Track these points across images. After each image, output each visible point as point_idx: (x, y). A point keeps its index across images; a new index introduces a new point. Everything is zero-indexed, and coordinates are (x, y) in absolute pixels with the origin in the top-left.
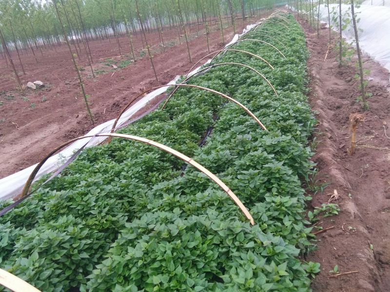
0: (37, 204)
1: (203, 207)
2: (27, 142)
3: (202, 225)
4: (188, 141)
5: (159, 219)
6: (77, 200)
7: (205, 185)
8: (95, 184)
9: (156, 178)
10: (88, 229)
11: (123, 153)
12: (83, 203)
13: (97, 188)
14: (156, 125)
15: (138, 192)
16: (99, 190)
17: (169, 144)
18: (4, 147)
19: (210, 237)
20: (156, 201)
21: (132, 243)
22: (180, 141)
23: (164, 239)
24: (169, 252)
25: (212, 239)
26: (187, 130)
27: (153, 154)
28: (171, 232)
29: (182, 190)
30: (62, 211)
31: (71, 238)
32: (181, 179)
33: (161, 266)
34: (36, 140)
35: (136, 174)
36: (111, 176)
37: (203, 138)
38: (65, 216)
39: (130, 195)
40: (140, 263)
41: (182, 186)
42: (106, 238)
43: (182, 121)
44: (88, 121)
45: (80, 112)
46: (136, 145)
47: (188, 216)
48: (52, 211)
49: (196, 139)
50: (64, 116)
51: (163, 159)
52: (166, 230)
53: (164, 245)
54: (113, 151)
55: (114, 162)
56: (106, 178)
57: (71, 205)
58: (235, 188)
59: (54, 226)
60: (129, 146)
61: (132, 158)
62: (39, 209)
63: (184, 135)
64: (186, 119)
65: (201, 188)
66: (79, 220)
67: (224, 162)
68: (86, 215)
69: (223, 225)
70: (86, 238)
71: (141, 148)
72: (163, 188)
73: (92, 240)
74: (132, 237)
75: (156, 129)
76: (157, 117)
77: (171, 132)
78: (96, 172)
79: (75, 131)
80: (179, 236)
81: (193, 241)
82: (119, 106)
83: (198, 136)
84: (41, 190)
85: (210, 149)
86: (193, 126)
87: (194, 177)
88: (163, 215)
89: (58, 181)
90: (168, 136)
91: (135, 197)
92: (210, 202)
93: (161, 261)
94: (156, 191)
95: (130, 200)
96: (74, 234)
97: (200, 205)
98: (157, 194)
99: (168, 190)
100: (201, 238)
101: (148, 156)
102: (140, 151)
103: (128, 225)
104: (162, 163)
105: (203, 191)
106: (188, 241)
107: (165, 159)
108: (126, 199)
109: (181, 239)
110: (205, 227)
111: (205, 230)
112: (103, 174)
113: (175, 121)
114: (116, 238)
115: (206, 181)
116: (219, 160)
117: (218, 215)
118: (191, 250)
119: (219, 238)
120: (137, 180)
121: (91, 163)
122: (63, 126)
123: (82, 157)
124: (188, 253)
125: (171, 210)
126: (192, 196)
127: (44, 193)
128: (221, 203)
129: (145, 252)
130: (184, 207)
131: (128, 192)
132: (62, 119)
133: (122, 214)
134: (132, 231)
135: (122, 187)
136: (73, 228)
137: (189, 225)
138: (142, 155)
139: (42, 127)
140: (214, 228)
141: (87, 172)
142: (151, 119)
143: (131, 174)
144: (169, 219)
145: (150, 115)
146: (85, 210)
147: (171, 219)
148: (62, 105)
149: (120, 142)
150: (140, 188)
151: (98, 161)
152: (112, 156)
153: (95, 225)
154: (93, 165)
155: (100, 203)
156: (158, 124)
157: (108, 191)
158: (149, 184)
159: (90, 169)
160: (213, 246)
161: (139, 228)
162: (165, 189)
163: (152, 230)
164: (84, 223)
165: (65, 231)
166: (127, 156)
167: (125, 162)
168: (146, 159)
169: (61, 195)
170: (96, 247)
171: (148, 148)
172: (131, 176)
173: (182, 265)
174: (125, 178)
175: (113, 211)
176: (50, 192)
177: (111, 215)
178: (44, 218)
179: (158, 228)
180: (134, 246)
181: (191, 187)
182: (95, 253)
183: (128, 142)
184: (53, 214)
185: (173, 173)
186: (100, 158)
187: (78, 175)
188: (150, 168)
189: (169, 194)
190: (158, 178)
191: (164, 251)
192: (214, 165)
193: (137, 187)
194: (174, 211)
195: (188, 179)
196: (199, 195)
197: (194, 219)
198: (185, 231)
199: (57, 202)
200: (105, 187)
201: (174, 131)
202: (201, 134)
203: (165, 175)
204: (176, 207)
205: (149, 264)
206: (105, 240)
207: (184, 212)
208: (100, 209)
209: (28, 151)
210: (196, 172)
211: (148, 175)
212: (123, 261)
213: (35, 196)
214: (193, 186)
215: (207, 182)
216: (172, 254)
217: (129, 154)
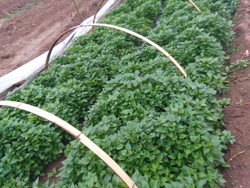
0: (54, 73)
1: (153, 69)
2: (43, 36)
3: (153, 79)
4: (143, 25)
5: (126, 77)
6: (76, 69)
7: (155, 54)
8: (86, 59)
9: (124, 52)
10: (85, 86)
11: (102, 38)
12: (80, 71)
13: (88, 62)
14: (122, 16)
15: (113, 62)
16: (89, 63)
17: (131, 29)
18: (31, 41)
19: (157, 86)
20: (124, 67)
21: (110, 92)
22: (139, 26)
23: (129, 89)
24: (132, 96)
25: (159, 88)
26: (143, 18)
27: (121, 37)
28: (133, 85)
29: (140, 59)
30: (69, 77)
31: (76, 91)
32: (139, 52)
33: (129, 104)
34: (49, 34)
35: (111, 51)
36: (96, 54)
37: (155, 22)
38: (71, 79)
39: (108, 65)
40: (116, 103)
41: (140, 56)
42: (96, 91)
43: (139, 11)
44: (78, 18)
45: (72, 13)
46: (110, 31)
47: (144, 75)
48: (63, 77)
49: (150, 24)
50: (63, 16)
51: (127, 39)
52: (130, 84)
53: (129, 93)
54: (96, 37)
55: (96, 44)
56: (93, 55)
57: (74, 73)
58: (174, 55)
59: (66, 85)
60: (105, 33)
61: (108, 40)
62: (56, 76)
63: (141, 21)
64: (142, 9)
65: (153, 56)
66: (79, 81)
67: (168, 38)
68: (83, 78)
69: (166, 78)
70: (85, 91)
71: (113, 33)
72: (128, 59)
73: (88, 92)
74: (110, 89)
75: (122, 19)
76: (122, 10)
77: (132, 20)
78: (86, 52)
79: (71, 26)
80: (138, 87)
81: (147, 89)
82: (97, 5)
83: (151, 21)
84: (55, 65)
85: (159, 29)
86: (147, 14)
87: (147, 49)
88: (128, 75)
89: (65, 59)
90: (130, 23)
91: (111, 65)
92: (158, 65)
93: (128, 101)
94: (124, 60)
95: (108, 67)
96: (77, 89)
97: (151, 68)
98: (124, 62)
99: (131, 60)
100: (152, 87)
101: (118, 38)
102: (112, 35)
103: (108, 82)
104: (127, 43)
105: (153, 58)
106: (144, 90)
107: (129, 39)
108: (106, 67)
109: (140, 89)
110: (155, 80)
111: (155, 82)
112: (90, 53)
113: (135, 12)
114: (102, 90)
115: (155, 51)
116: (165, 36)
117: (163, 73)
118: (146, 95)
119: (164, 87)
120: (112, 55)
121: (82, 46)
122: (63, 23)
123: (77, 43)
124: (144, 96)
125: (134, 72)
126: (147, 62)
127: (57, 67)
128: (165, 65)
129: (118, 97)
130: (142, 69)
131: (106, 63)
132: (62, 19)
133: (104, 76)
134: (110, 85)
135: (103, 60)
136: (76, 86)
137: (144, 80)
138: (114, 38)
139: (50, 25)
140: (160, 81)
141: (81, 52)
142: (118, 12)
143: (107, 52)
144: (132, 77)
145: (117, 9)
146: (82, 75)
147: (133, 77)
148: (61, 9)
149: (99, 30)
150: (114, 60)
151: (87, 45)
152: (95, 41)
153: (89, 83)
154: (84, 47)
155: (90, 70)
156: (123, 15)
157: (94, 63)
158: (119, 56)
159: (83, 50)
160: (160, 91)
161: (114, 84)
162: (129, 59)
163: (122, 84)
164: (82, 82)
165: (72, 88)
166: (105, 39)
167: (103, 44)
168: (116, 41)
169: (67, 67)
170: (91, 96)
171: (118, 33)
172: (108, 53)
173: (140, 103)
174: (104, 54)
175: (99, 75)
176: (61, 65)
177: (98, 77)
178: (60, 81)
179: (125, 83)
180: (112, 94)
181: (146, 56)
182: (91, 99)
183: (105, 30)
184: (64, 79)
185: (135, 48)
186: (88, 43)
187: (75, 55)
188: (119, 46)
189: (132, 62)
190: (125, 53)
191: (129, 96)
192: (161, 40)
193: (112, 59)
194: (135, 72)
195: (144, 51)
196: (151, 61)
197: (147, 76)
198: (141, 83)
199: (65, 71)
200: (92, 60)
201: (134, 19)
202: (153, 19)
203: (130, 50)
204: (136, 69)
205: (121, 103)
206: (96, 92)
207: (141, 72)
208: (90, 74)
209: (45, 42)
210: (149, 46)
211: (118, 51)
212: (106, 103)
213: (53, 69)
214: (147, 55)
215: (157, 52)
216: (135, 97)
217: (106, 38)
